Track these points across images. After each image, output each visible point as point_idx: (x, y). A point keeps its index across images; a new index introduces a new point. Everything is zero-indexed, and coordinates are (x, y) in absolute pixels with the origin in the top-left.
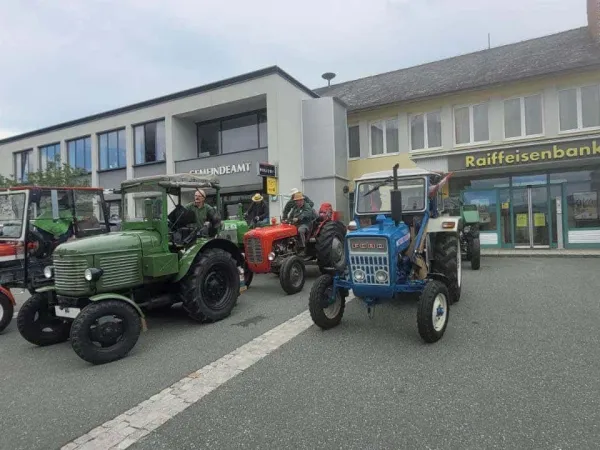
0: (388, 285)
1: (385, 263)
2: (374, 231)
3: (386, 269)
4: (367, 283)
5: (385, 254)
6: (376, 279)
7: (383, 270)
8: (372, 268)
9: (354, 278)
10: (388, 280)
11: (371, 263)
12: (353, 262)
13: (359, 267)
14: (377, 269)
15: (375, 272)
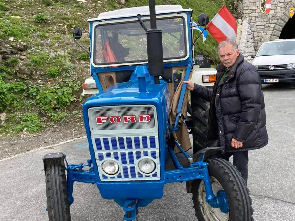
0: (158, 178)
1: (153, 145)
2: (130, 93)
3: (153, 154)
4: (123, 179)
5: (153, 132)
6: (137, 170)
7: (150, 157)
8: (131, 154)
9: (101, 173)
10: (158, 170)
11: (130, 146)
12: (99, 148)
13: (108, 155)
14: (138, 155)
15: (136, 161)
